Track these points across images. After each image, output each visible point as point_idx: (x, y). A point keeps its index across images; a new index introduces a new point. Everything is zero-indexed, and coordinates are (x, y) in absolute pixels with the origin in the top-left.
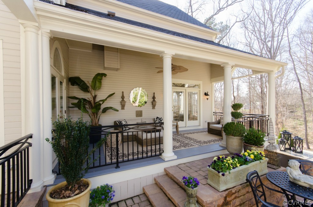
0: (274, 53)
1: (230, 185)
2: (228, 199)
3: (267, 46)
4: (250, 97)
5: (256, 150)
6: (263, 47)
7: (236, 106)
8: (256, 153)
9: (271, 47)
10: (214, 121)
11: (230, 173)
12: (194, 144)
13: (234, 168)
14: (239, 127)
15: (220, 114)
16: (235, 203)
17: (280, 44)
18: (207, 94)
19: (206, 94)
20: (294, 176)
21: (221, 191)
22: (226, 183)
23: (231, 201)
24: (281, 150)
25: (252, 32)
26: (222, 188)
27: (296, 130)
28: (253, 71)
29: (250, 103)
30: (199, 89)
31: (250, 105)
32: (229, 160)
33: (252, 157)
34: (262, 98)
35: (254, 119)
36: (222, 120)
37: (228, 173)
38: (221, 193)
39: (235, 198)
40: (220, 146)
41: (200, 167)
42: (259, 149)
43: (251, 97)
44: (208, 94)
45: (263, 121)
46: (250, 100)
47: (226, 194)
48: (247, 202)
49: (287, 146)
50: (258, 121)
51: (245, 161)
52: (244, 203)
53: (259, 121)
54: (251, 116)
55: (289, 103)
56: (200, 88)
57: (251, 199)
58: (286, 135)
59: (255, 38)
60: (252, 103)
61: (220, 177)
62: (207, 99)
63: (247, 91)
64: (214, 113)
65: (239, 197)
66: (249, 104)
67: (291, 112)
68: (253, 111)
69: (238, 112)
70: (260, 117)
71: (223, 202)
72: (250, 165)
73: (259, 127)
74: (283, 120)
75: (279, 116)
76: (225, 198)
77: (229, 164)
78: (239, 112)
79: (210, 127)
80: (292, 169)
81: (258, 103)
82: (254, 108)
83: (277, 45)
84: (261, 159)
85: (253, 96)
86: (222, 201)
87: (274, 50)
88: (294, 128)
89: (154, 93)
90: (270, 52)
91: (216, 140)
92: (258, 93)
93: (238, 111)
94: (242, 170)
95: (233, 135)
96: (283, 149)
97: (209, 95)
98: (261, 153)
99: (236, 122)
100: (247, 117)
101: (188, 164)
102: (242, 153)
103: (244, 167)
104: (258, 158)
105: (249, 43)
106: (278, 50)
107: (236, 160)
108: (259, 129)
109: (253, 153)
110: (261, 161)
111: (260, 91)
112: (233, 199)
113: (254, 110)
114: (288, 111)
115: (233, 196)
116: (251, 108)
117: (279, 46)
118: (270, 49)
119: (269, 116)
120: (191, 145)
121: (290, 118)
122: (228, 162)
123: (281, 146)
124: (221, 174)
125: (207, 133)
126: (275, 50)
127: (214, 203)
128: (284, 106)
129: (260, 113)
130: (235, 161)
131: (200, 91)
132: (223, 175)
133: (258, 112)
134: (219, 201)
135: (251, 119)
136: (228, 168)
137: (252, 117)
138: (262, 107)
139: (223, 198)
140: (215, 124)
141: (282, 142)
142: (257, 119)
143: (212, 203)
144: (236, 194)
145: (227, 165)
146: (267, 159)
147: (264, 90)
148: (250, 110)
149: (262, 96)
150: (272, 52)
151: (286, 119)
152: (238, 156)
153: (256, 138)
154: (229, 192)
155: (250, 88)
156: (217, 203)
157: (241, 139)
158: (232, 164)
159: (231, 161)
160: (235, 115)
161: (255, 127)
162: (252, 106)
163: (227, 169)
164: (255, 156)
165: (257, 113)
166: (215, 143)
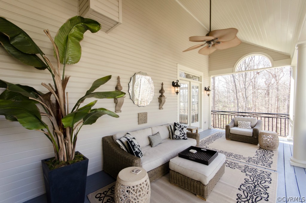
19: (207, 89)
44: (210, 89)
56: (201, 81)
64: (212, 111)
79: (231, 131)
89: (162, 84)
131: (201, 85)
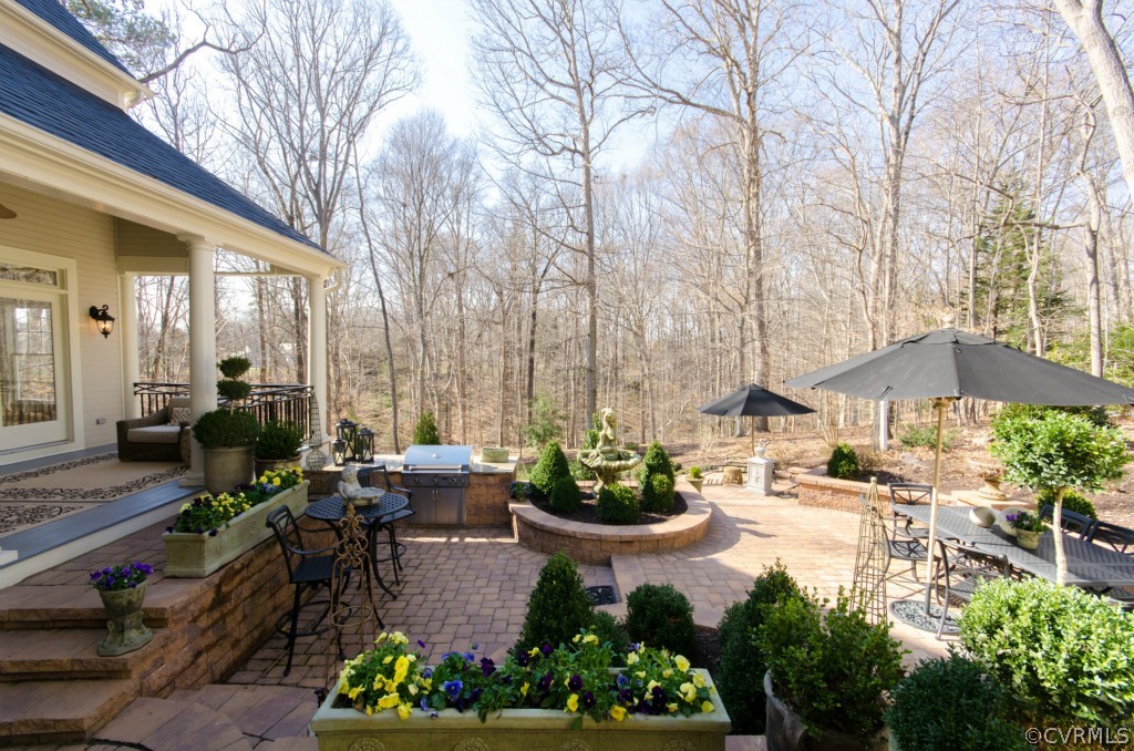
0: (327, 203)
1: (228, 556)
2: (224, 589)
3: (308, 173)
4: (261, 327)
5: (284, 468)
6: (299, 172)
7: (233, 366)
8: (284, 474)
9: (319, 182)
10: (139, 416)
11: (228, 526)
12: (72, 505)
13: (237, 514)
14: (243, 422)
15: (164, 389)
16: (241, 593)
17: (342, 177)
18: (104, 313)
19: (97, 314)
20: (349, 493)
21: (207, 574)
22: (218, 553)
23: (232, 591)
24: (337, 465)
25: (262, 105)
26: (211, 565)
27: (380, 421)
28: (272, 266)
29: (263, 347)
30: (63, 292)
31: (264, 354)
32: (226, 500)
33: (277, 481)
34: (298, 332)
35: (277, 397)
36: (175, 409)
37: (223, 527)
38: (207, 579)
39: (242, 582)
40: (181, 487)
41: (125, 556)
42: (290, 465)
43: (267, 326)
44: (110, 313)
45: (299, 400)
46: (262, 338)
47: (221, 578)
48: (268, 584)
49: (349, 454)
50: (288, 403)
51: (262, 494)
52: (260, 588)
53: (290, 402)
54: (268, 390)
55: (366, 350)
56: (64, 286)
57: (275, 576)
58: (346, 430)
59: (274, 132)
60: (267, 345)
61: (204, 541)
62: (106, 333)
63: (251, 304)
64: (136, 385)
65: (249, 578)
66: (260, 349)
67: (370, 373)
68: (273, 371)
69: (237, 383)
70: (294, 391)
71: (214, 600)
72: (273, 500)
73: (290, 415)
74: (351, 397)
75: (343, 386)
76: (219, 587)
77: (225, 507)
78: (242, 382)
79: (130, 437)
80: (346, 484)
81: (288, 347)
82: (276, 362)
83: (334, 181)
84: (295, 483)
85: (272, 323)
86: (211, 596)
87: (325, 191)
88: (376, 416)
90: (317, 193)
91: (162, 476)
92: (286, 312)
93: (240, 379)
94: (255, 515)
95: (225, 445)
96: (340, 461)
97: (112, 319)
98: (294, 472)
99: (233, 409)
100: (259, 394)
101: (71, 564)
102: (254, 481)
103: (260, 506)
104: (289, 482)
105: (255, 136)
106: (336, 197)
107: (242, 495)
108: (290, 419)
109: (279, 475)
110: (296, 487)
111: (292, 308)
112: (236, 587)
113: (276, 370)
114: (363, 371)
115: (237, 580)
116: (264, 362)
117: (340, 182)
118: (318, 185)
119: (312, 388)
120: (58, 509)
121: (367, 389)
122: (223, 503)
123: (338, 454)
124: (206, 534)
125: (117, 460)
126: (329, 192)
127: (191, 608)
128: (354, 358)
129: (295, 381)
130: (240, 497)
131: (64, 300)
132: (213, 534)
133: (287, 377)
134: (203, 600)
135: (270, 399)
136: (226, 516)
137: (273, 394)
138: (300, 361)
139: (213, 590)
140: (148, 425)
141: (339, 447)
142: (285, 398)
143: (184, 608)
144: (244, 573)
145: (221, 509)
146: (308, 481)
147: (302, 307)
148: (263, 370)
149: (297, 326)
150: (322, 195)
151: (359, 393)
152: (245, 487)
153: (285, 441)
154: (229, 572)
155: (261, 297)
156: (199, 606)
157: (248, 452)
158: (232, 505)
159: (231, 500)
160: (230, 390)
161: (282, 416)
162: (268, 355)
163: (222, 518)
164: (283, 480)
165: (284, 380)
166: (162, 482)
